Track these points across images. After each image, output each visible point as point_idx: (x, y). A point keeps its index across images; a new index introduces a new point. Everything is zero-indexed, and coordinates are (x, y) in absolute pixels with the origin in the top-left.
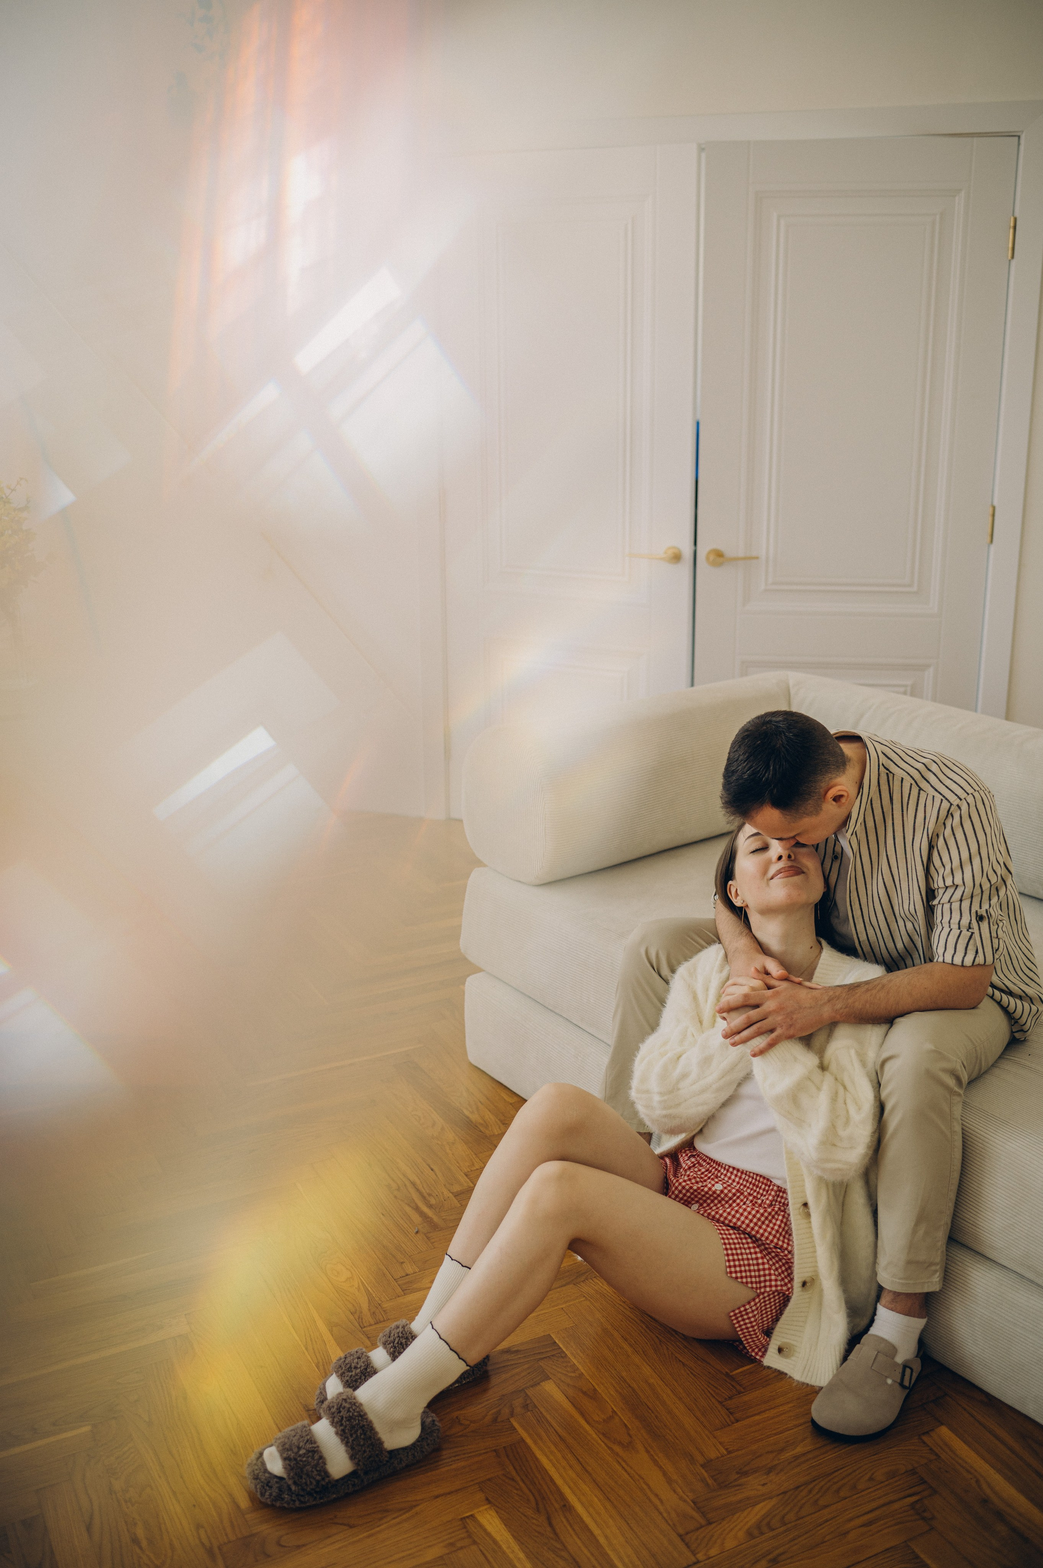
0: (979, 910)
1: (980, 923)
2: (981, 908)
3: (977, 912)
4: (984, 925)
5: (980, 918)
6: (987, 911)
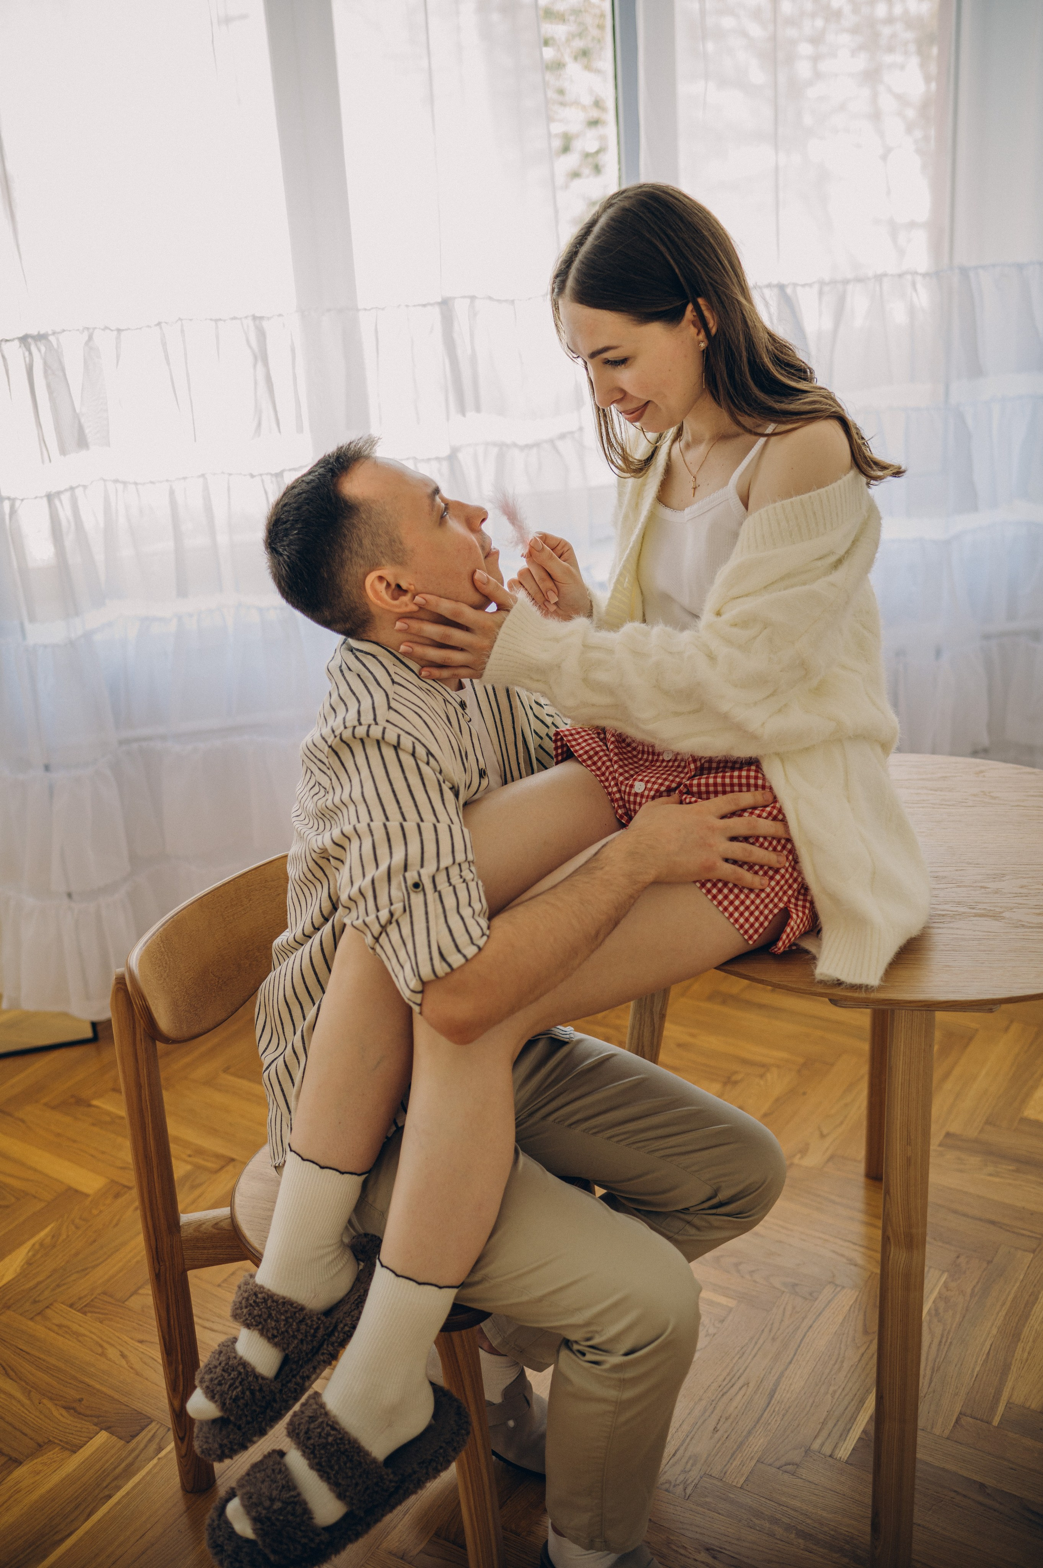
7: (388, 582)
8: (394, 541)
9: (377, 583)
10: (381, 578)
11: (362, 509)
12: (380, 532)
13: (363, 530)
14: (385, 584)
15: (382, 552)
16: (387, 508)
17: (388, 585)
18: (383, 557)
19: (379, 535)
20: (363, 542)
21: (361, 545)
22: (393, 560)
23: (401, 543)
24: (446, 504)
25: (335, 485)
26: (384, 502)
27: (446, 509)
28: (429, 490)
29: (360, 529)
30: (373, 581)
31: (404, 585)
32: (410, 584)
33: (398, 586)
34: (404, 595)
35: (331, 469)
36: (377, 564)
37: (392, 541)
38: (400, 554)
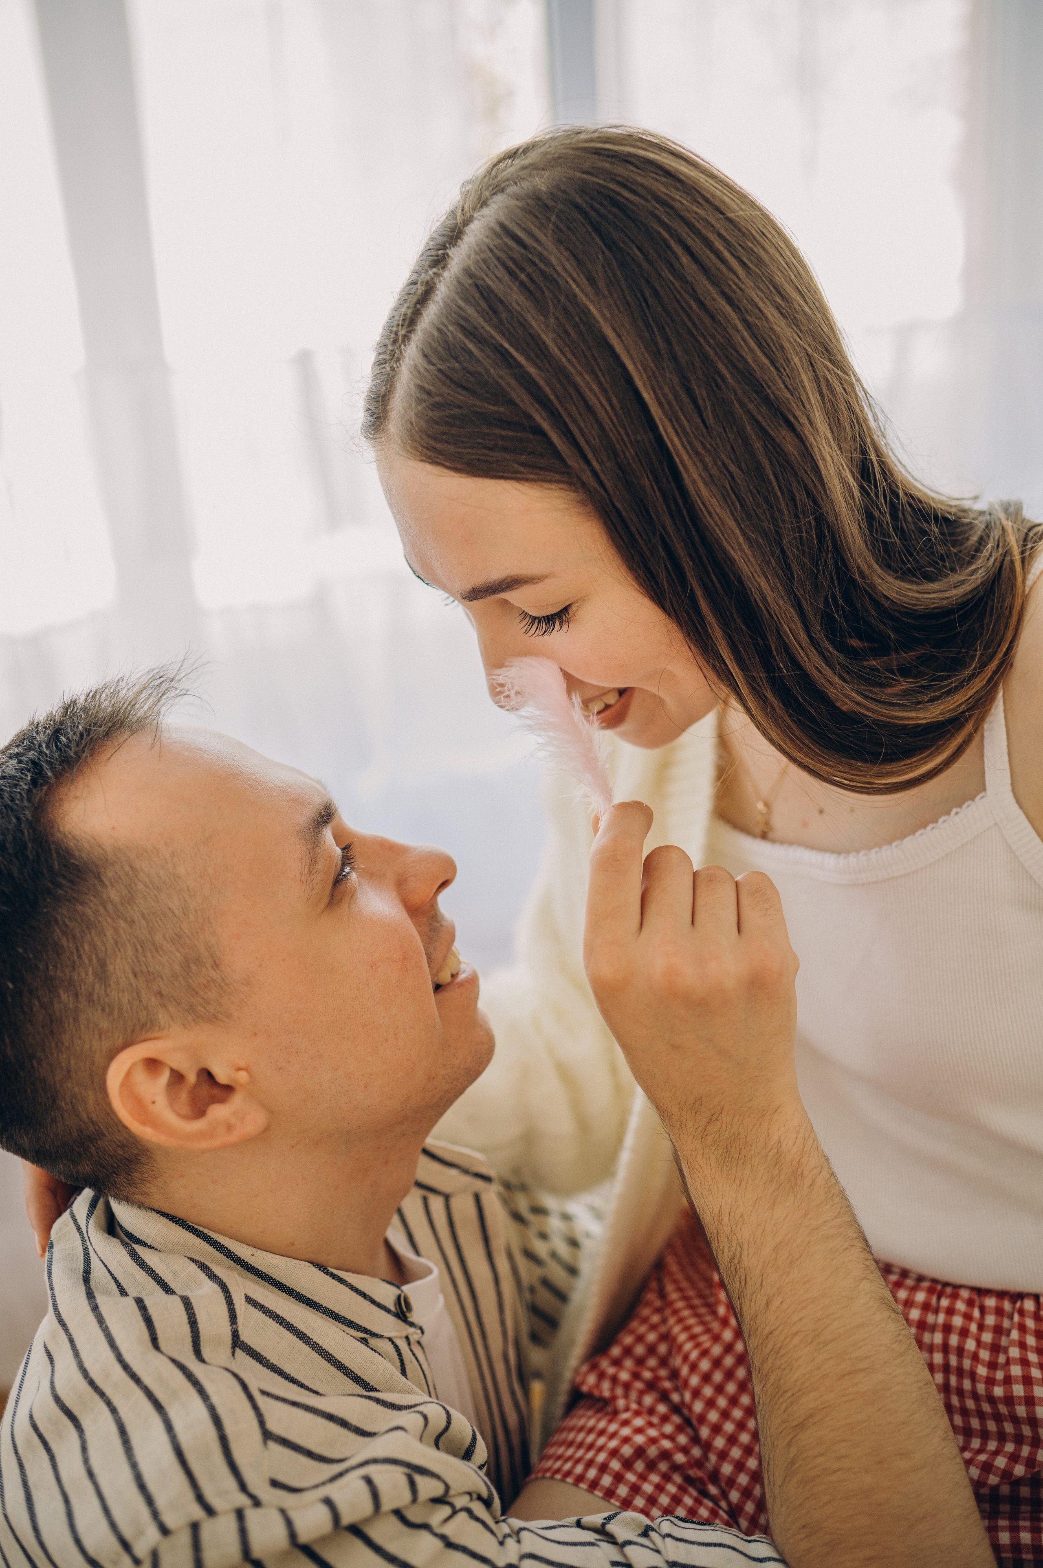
7: (173, 1071)
8: (198, 961)
9: (140, 1077)
10: (152, 1064)
11: (109, 874)
12: (159, 938)
13: (109, 933)
14: (165, 1077)
15: (160, 994)
16: (181, 870)
17: (177, 1077)
18: (164, 1006)
19: (157, 948)
20: (111, 968)
21: (103, 976)
22: (192, 1009)
23: (216, 965)
24: (346, 848)
25: (40, 808)
26: (173, 855)
27: (346, 860)
28: (304, 817)
29: (102, 933)
30: (128, 1074)
31: (222, 1075)
32: (239, 1069)
33: (207, 1075)
34: (221, 1101)
35: (34, 763)
36: (143, 1026)
37: (193, 962)
38: (212, 995)
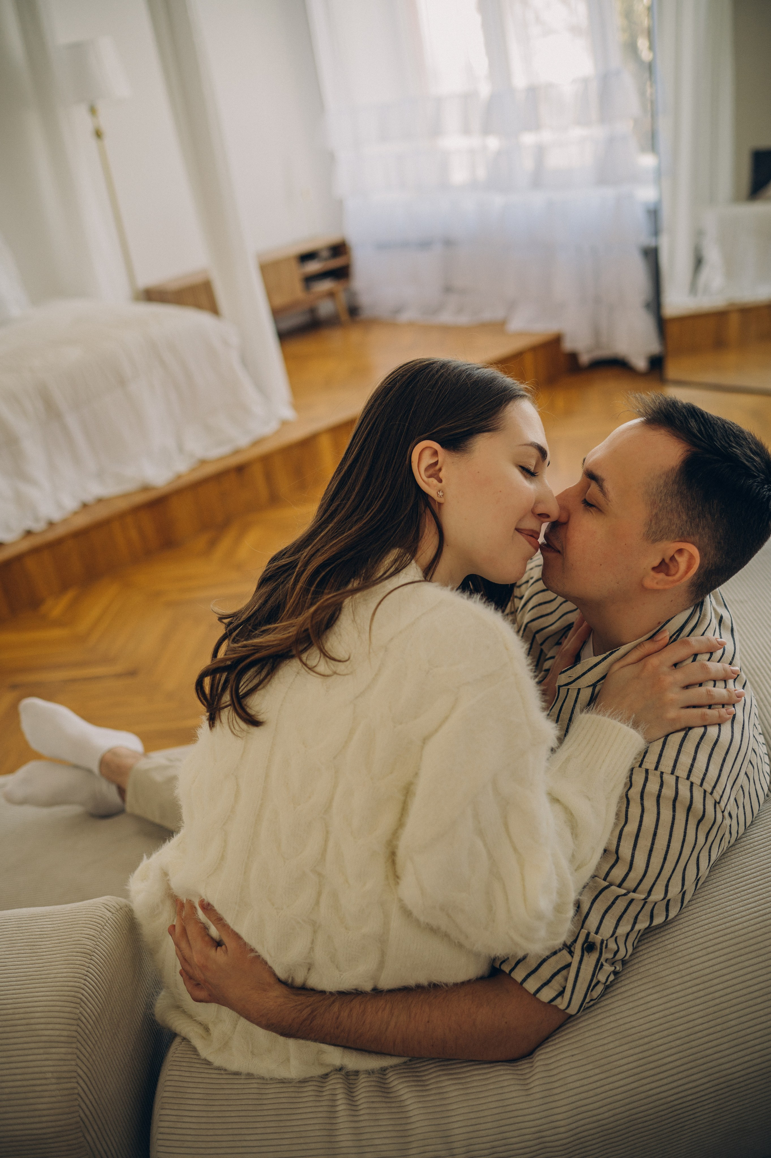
0: (592, 934)
1: (586, 953)
2: (597, 933)
3: (588, 934)
4: (590, 960)
5: (589, 947)
6: (602, 942)
